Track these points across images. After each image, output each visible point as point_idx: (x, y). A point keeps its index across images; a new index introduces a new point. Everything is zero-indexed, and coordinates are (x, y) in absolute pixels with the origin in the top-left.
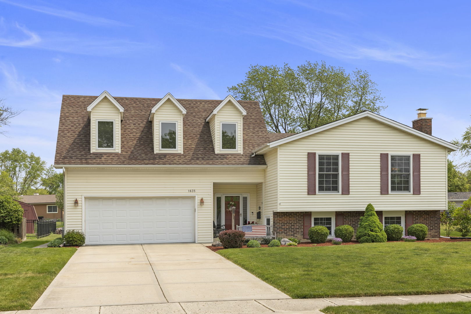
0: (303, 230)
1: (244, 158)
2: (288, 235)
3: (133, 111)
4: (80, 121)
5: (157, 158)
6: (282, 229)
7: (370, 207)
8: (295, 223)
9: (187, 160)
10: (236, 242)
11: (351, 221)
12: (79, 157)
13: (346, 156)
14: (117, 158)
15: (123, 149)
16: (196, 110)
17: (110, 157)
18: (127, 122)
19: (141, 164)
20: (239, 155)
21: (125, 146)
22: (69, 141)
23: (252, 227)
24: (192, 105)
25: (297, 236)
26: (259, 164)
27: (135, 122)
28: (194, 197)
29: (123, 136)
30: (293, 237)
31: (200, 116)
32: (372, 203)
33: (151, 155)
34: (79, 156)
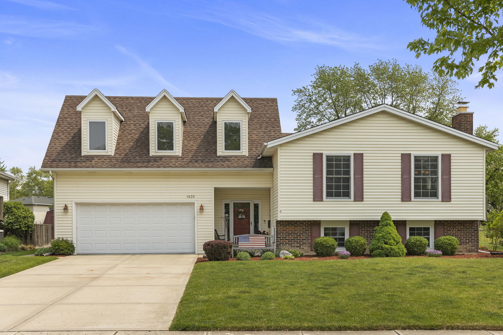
0: (311, 241)
1: (249, 160)
2: (293, 247)
3: (137, 111)
4: (78, 122)
5: (152, 161)
6: (286, 240)
7: (386, 216)
8: (302, 233)
9: (184, 163)
10: (220, 254)
11: (368, 232)
12: (69, 161)
13: (359, 157)
14: (109, 161)
15: (116, 152)
16: (206, 108)
17: (102, 160)
18: (128, 122)
19: (133, 167)
20: (244, 157)
21: (120, 148)
22: (62, 143)
23: (250, 237)
24: (202, 103)
25: (303, 248)
26: (265, 167)
27: (136, 123)
28: (193, 204)
29: (120, 138)
30: (299, 248)
31: (209, 116)
32: (388, 212)
33: (146, 157)
34: (69, 159)
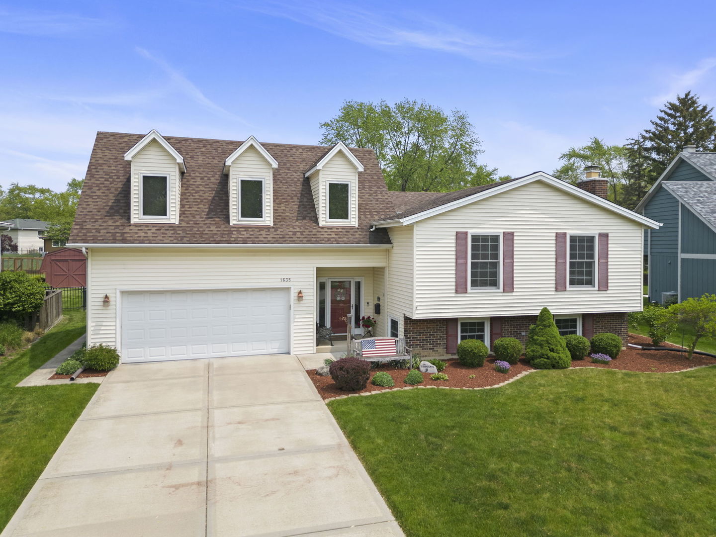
0: (446, 341)
1: (361, 233)
2: (425, 349)
3: (201, 159)
4: (120, 172)
5: (234, 233)
6: (416, 340)
7: (545, 311)
8: (435, 331)
9: (278, 236)
11: (511, 327)
12: (112, 231)
13: (509, 237)
14: (173, 232)
15: (182, 218)
16: (291, 159)
17: (162, 231)
18: (192, 175)
19: (208, 242)
20: (353, 228)
21: (186, 212)
22: (98, 203)
23: (376, 342)
24: (285, 152)
25: (437, 351)
26: (382, 243)
27: (203, 175)
28: (288, 289)
29: (184, 197)
30: (433, 351)
31: (297, 169)
33: (226, 227)
34: (112, 229)
